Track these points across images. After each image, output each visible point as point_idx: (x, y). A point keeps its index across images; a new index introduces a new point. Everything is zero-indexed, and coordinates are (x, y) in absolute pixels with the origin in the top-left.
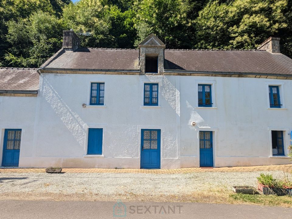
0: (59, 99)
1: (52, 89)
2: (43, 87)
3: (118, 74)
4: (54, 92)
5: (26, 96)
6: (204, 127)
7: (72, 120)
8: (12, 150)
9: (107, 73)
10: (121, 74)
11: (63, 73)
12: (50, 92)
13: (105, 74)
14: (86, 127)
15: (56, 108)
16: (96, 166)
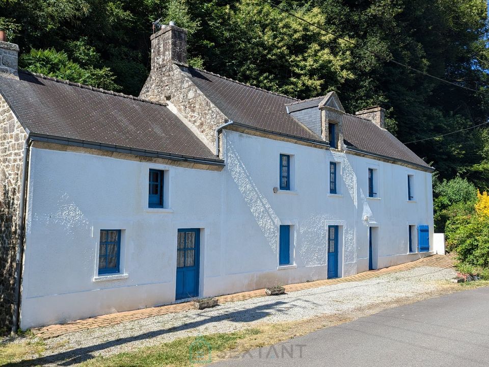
0: (248, 177)
1: (238, 159)
2: (227, 155)
3: (308, 145)
4: (240, 166)
5: (208, 169)
6: (372, 223)
7: (263, 212)
8: (192, 266)
9: (299, 142)
10: (311, 146)
11: (250, 134)
12: (237, 164)
13: (296, 143)
14: (279, 223)
15: (245, 192)
16: (290, 282)
